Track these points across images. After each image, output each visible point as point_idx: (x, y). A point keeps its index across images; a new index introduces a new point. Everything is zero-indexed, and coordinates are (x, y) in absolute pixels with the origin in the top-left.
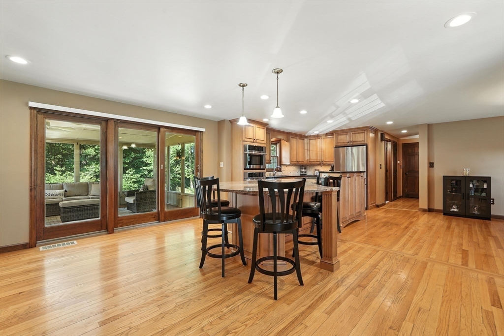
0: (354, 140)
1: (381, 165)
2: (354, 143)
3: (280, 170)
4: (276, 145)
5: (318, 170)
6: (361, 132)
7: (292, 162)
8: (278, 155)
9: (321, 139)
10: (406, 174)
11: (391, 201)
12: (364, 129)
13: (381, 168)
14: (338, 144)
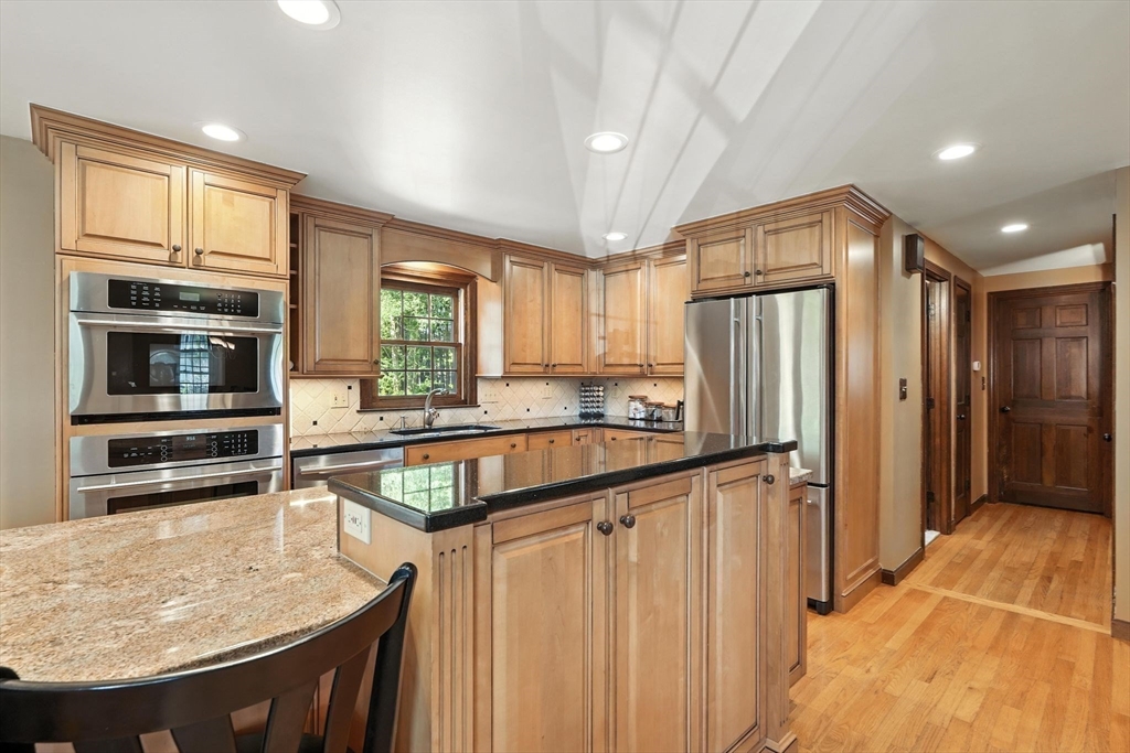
0: (771, 263)
1: (903, 383)
2: (773, 278)
3: (470, 401)
4: (456, 297)
5: (643, 399)
6: (806, 220)
7: (515, 369)
8: (462, 340)
9: (645, 268)
10: (1003, 410)
11: (948, 530)
12: (817, 209)
13: (903, 396)
14: (703, 286)
